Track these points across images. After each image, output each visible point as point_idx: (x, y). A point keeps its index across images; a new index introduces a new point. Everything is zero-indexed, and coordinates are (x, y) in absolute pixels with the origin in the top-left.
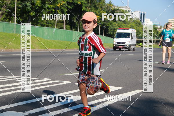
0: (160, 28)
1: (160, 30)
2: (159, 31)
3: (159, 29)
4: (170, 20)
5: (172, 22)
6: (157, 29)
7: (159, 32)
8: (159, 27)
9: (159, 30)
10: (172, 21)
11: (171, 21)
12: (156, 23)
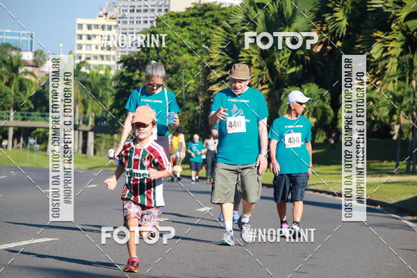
0: (37, 64)
1: (36, 71)
2: (28, 77)
3: (30, 69)
4: (85, 22)
5: (94, 31)
6: (21, 70)
7: (29, 81)
8: (28, 56)
9: (32, 74)
10: (97, 26)
11: (89, 27)
12: (12, 34)
